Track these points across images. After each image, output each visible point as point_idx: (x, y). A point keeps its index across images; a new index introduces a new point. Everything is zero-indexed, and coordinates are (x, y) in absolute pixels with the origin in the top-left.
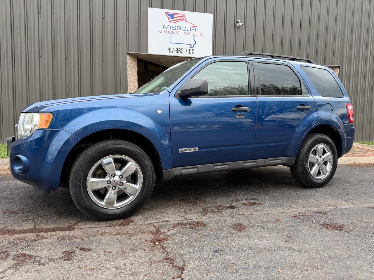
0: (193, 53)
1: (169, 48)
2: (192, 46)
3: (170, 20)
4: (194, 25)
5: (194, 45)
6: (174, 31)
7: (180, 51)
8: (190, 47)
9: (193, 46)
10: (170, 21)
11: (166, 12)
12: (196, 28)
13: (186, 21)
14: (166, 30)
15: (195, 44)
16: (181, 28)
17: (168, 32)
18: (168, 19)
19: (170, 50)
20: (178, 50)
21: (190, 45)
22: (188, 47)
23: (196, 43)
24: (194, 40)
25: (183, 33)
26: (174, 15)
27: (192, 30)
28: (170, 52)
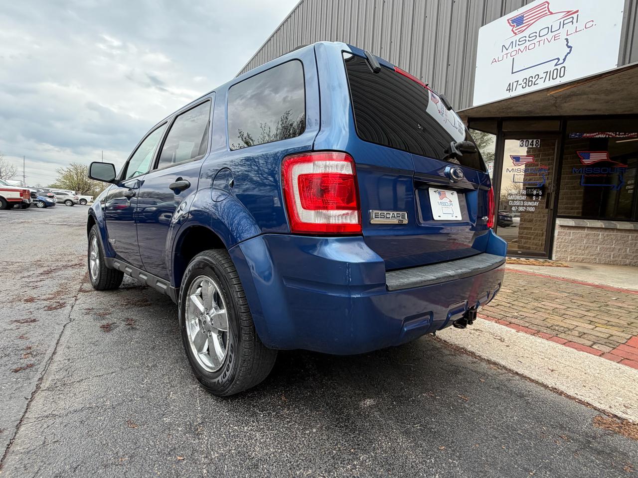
0: (562, 75)
1: (510, 85)
2: (561, 61)
3: (516, 30)
4: (569, 12)
5: (566, 56)
6: (522, 47)
7: (530, 82)
8: (556, 65)
9: (564, 60)
10: (515, 32)
11: (508, 20)
12: (575, 16)
13: (552, 13)
14: (507, 52)
15: (569, 53)
16: (538, 35)
17: (509, 55)
18: (512, 30)
19: (511, 88)
20: (528, 82)
21: (557, 60)
22: (550, 67)
23: (570, 51)
24: (567, 45)
25: (542, 43)
26: (525, 16)
27: (564, 24)
28: (511, 91)
